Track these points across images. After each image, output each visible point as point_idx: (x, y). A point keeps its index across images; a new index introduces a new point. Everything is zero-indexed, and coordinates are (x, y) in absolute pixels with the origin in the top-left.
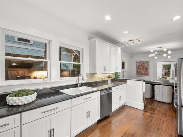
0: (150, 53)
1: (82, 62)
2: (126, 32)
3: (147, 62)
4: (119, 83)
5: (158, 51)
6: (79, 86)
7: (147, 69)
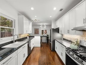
0: (40, 25)
1: (14, 28)
2: (36, 16)
3: (38, 29)
4: (32, 38)
5: (42, 25)
6: (14, 42)
7: (38, 32)
